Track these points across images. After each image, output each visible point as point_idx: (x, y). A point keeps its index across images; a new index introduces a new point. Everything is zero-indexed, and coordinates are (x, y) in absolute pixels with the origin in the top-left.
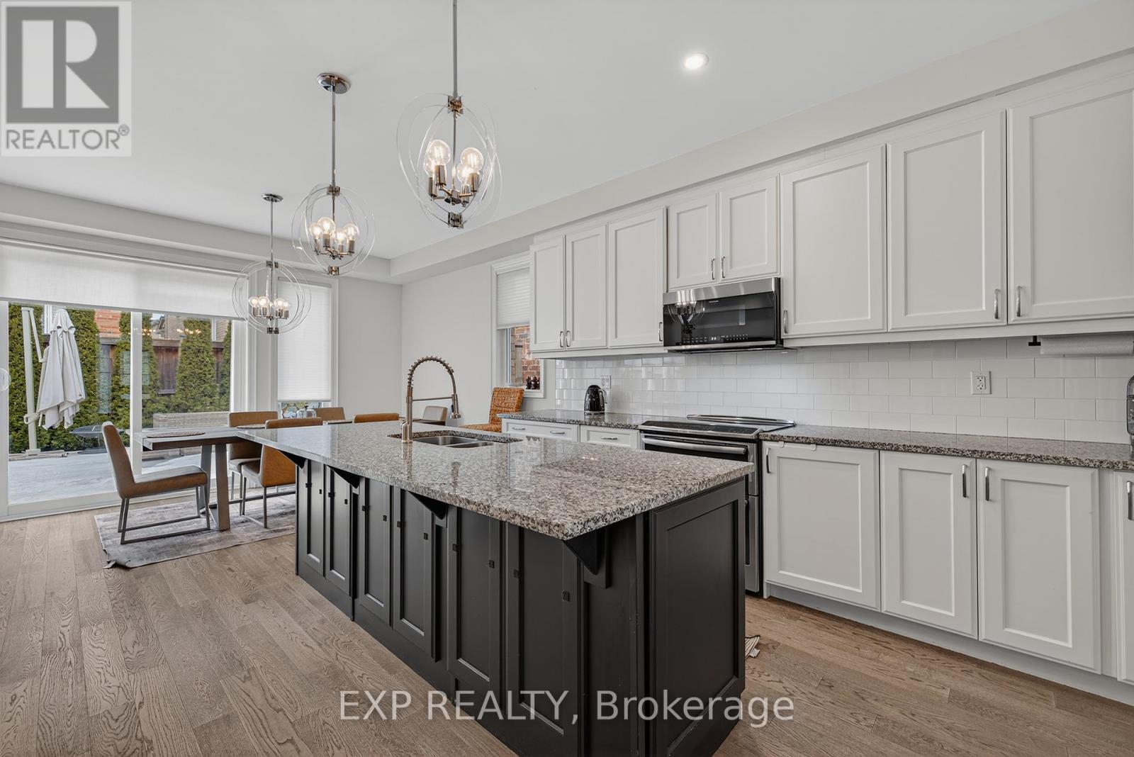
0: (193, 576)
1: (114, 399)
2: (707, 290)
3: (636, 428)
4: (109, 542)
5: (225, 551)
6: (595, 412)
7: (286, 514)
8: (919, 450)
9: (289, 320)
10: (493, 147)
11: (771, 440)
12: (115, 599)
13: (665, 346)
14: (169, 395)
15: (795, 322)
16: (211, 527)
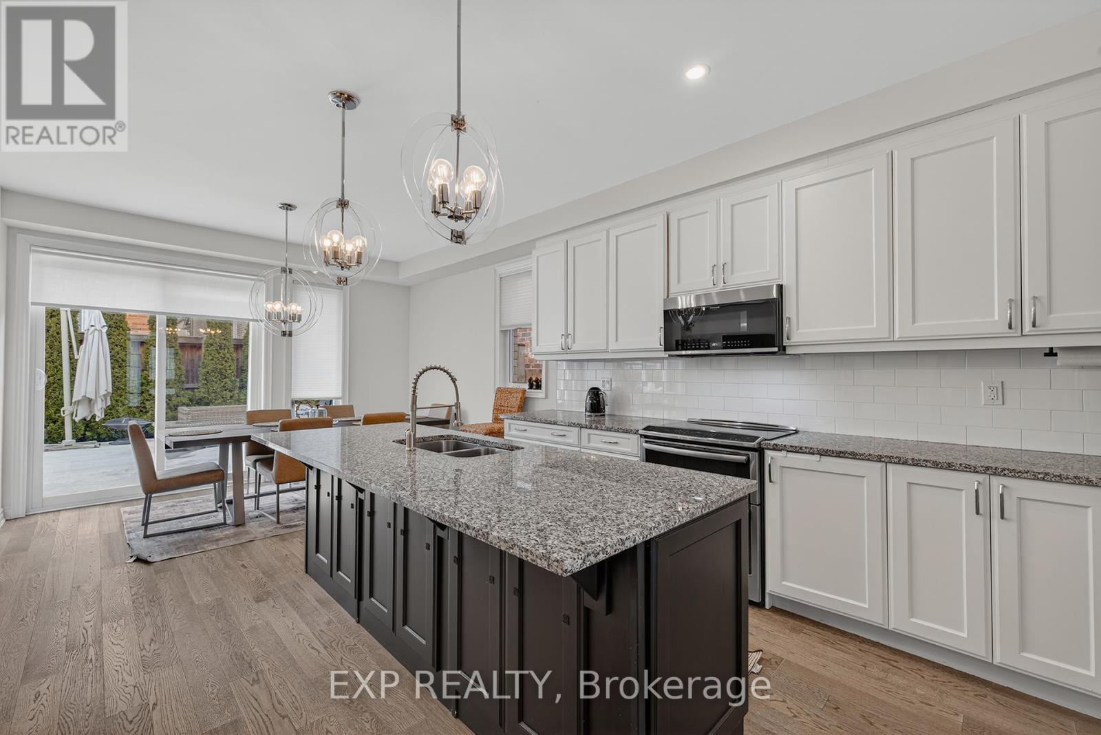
0: (208, 572)
1: (142, 392)
2: (707, 296)
3: (636, 432)
4: (132, 535)
5: (239, 546)
6: (595, 414)
7: (298, 509)
8: (929, 464)
9: (303, 322)
10: (496, 162)
11: (774, 449)
12: (135, 594)
13: (665, 351)
14: (192, 389)
15: (798, 329)
16: (228, 522)
